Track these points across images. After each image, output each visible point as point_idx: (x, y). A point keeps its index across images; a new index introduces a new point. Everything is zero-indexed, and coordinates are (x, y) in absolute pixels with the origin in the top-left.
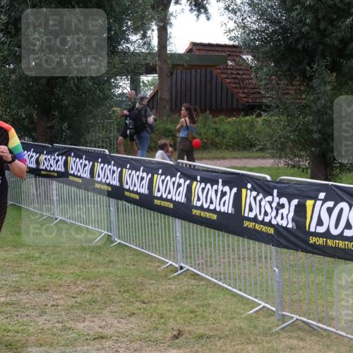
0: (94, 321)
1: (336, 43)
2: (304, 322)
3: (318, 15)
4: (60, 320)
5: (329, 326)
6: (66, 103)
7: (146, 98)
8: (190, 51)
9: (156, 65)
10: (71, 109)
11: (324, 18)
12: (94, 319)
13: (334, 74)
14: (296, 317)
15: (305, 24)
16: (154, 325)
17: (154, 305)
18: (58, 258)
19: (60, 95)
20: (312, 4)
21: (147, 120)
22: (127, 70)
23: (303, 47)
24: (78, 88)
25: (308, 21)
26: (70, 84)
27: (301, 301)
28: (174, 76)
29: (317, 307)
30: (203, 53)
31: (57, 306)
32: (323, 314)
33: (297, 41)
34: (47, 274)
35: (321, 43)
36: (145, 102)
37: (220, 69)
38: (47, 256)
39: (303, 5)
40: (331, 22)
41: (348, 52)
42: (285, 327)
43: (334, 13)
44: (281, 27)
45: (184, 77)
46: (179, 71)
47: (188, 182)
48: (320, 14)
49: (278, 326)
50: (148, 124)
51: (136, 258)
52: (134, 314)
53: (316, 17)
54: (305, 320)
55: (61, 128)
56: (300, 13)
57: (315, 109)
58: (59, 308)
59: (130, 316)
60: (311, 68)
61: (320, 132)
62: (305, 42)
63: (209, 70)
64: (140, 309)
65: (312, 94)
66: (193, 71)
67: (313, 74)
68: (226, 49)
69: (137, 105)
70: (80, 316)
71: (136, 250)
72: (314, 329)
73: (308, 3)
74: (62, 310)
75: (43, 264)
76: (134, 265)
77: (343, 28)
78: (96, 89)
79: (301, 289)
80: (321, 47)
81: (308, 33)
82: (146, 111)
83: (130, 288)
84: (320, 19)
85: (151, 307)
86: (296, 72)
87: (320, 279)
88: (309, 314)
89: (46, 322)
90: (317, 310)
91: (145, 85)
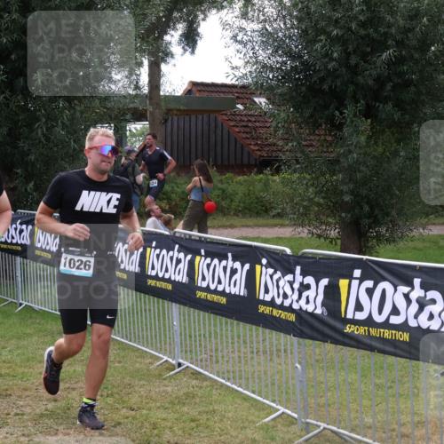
0: (68, 434)
1: (370, 82)
2: (333, 431)
3: (348, 48)
4: (26, 432)
5: (365, 436)
6: (33, 158)
7: (133, 151)
8: (189, 92)
9: (146, 111)
10: (38, 166)
11: (354, 51)
12: (69, 431)
13: (369, 121)
14: (323, 425)
15: (332, 59)
16: (146, 438)
17: (144, 412)
18: (24, 354)
19: (25, 149)
20: (340, 34)
21: (135, 180)
22: (110, 116)
23: (330, 87)
24: (48, 139)
25: (335, 55)
26: (37, 134)
27: (329, 405)
28: (169, 124)
29: (350, 412)
30: (205, 95)
31: (23, 415)
32: (357, 422)
33: (322, 80)
34: (8, 375)
35: (352, 83)
36: (133, 157)
37: (226, 114)
38: (10, 351)
39: (328, 34)
40: (364, 57)
41: (385, 94)
42: (310, 438)
43: (368, 46)
44: (302, 63)
45: (182, 125)
46: (175, 118)
47: (189, 257)
48: (350, 47)
49: (301, 437)
50: (137, 184)
51: (122, 354)
52: (119, 424)
53: (345, 51)
54: (335, 429)
55: (26, 189)
56: (325, 45)
57: (346, 165)
58: (25, 417)
59: (115, 426)
60: (341, 113)
61: (352, 192)
62: (332, 82)
63: (212, 116)
64: (127, 418)
65: (342, 147)
66: (193, 117)
67: (344, 121)
68: (234, 90)
69: (123, 160)
70: (51, 428)
71: (123, 343)
72: (346, 441)
73: (335, 32)
74: (28, 420)
75: (4, 362)
76: (120, 362)
77: (378, 64)
78: (70, 139)
79: (329, 390)
80: (351, 88)
81: (335, 70)
82: (134, 168)
83: (115, 390)
84: (350, 53)
85: (142, 416)
86: (321, 118)
87: (353, 377)
88: (340, 422)
89: (8, 435)
90: (349, 416)
91: (133, 135)
